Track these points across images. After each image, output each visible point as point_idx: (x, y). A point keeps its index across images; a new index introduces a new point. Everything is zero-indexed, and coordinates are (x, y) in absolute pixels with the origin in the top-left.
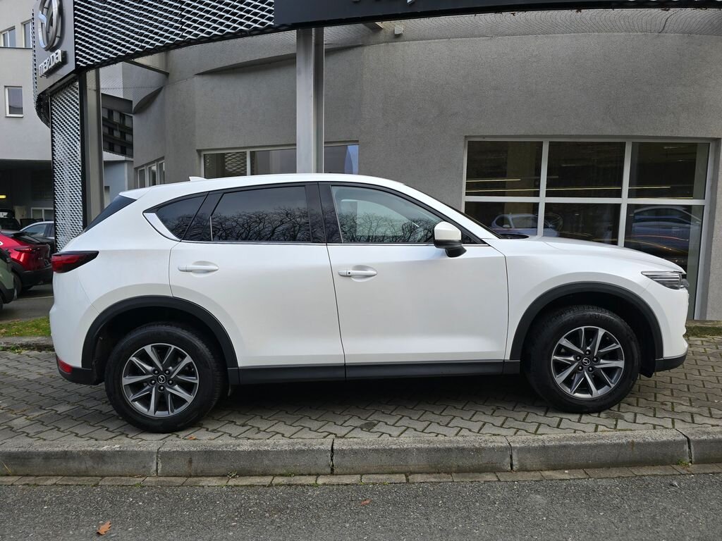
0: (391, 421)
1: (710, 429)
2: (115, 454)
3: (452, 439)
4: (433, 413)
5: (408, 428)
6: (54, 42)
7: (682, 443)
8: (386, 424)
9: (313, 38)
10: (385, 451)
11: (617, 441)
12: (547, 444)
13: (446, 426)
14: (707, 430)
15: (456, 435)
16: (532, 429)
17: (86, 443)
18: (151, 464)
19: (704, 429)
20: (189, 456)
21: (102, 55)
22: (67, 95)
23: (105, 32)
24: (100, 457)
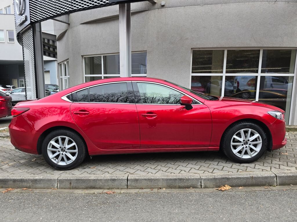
0: (153, 167)
1: (286, 171)
2: (41, 180)
3: (177, 175)
4: (171, 164)
5: (160, 170)
6: (22, 12)
7: (274, 177)
8: (151, 168)
9: (126, 8)
10: (149, 179)
11: (246, 176)
12: (216, 177)
13: (175, 169)
14: (285, 172)
15: (179, 173)
16: (211, 171)
17: (30, 176)
18: (55, 184)
19: (283, 171)
20: (70, 181)
21: (41, 17)
22: (28, 34)
23: (42, 7)
24: (35, 181)
